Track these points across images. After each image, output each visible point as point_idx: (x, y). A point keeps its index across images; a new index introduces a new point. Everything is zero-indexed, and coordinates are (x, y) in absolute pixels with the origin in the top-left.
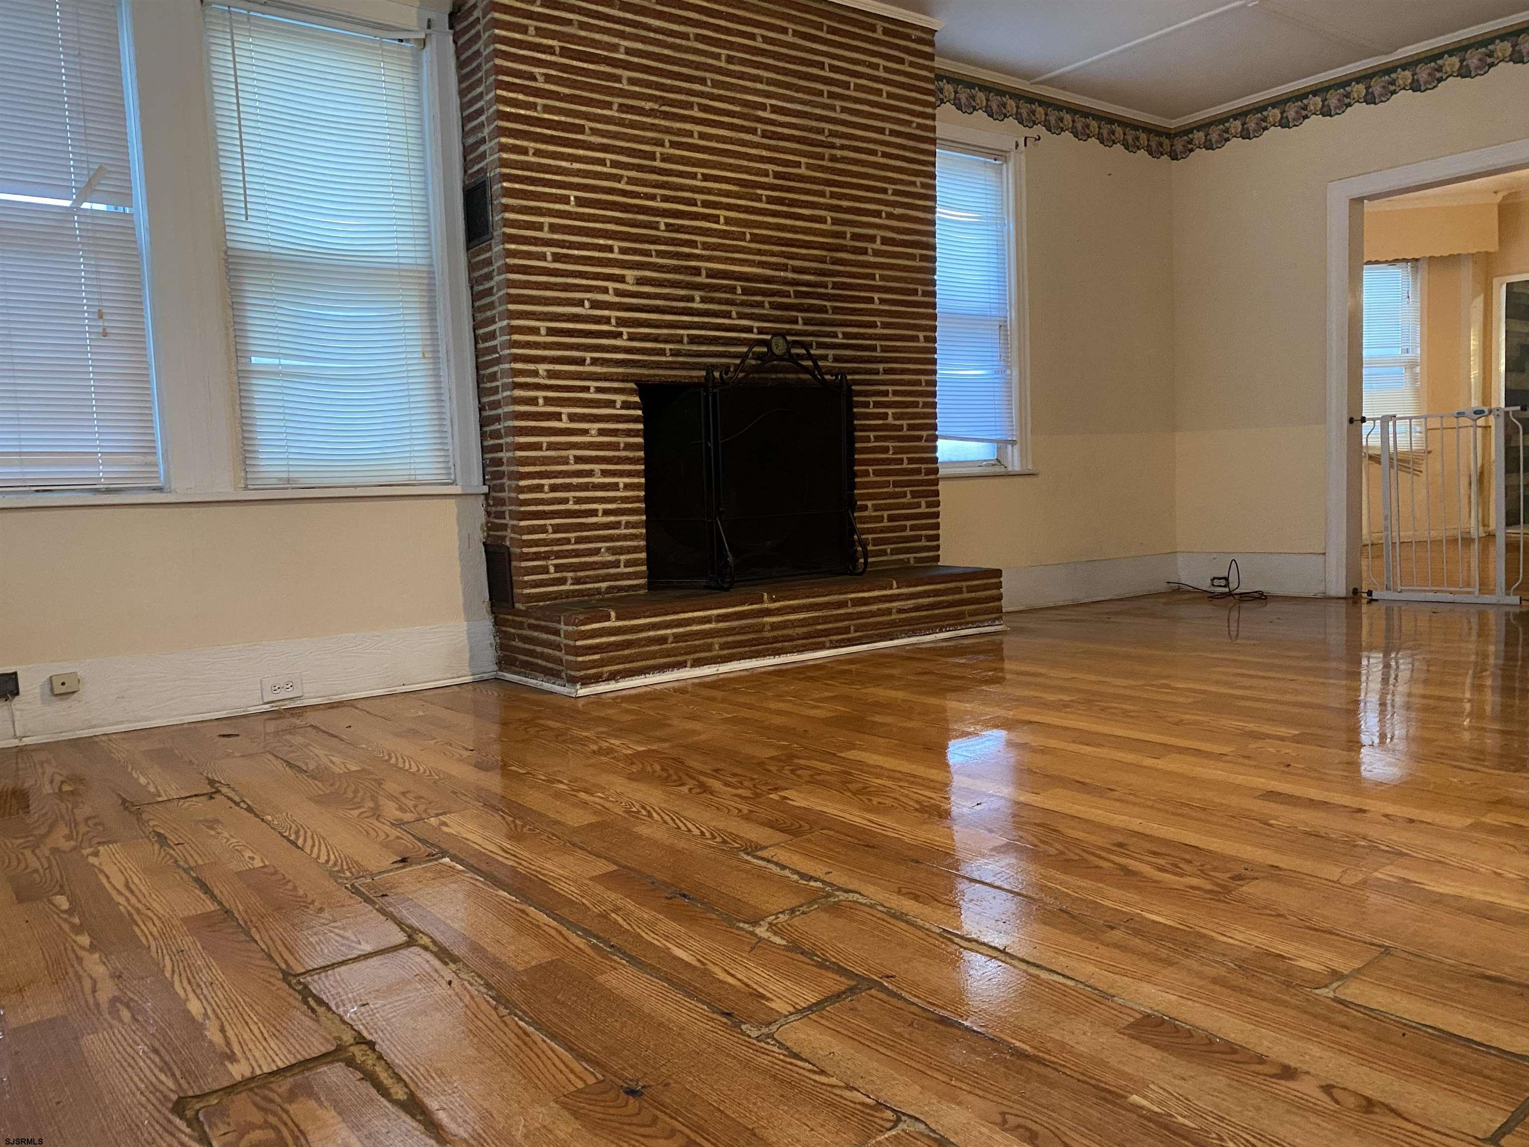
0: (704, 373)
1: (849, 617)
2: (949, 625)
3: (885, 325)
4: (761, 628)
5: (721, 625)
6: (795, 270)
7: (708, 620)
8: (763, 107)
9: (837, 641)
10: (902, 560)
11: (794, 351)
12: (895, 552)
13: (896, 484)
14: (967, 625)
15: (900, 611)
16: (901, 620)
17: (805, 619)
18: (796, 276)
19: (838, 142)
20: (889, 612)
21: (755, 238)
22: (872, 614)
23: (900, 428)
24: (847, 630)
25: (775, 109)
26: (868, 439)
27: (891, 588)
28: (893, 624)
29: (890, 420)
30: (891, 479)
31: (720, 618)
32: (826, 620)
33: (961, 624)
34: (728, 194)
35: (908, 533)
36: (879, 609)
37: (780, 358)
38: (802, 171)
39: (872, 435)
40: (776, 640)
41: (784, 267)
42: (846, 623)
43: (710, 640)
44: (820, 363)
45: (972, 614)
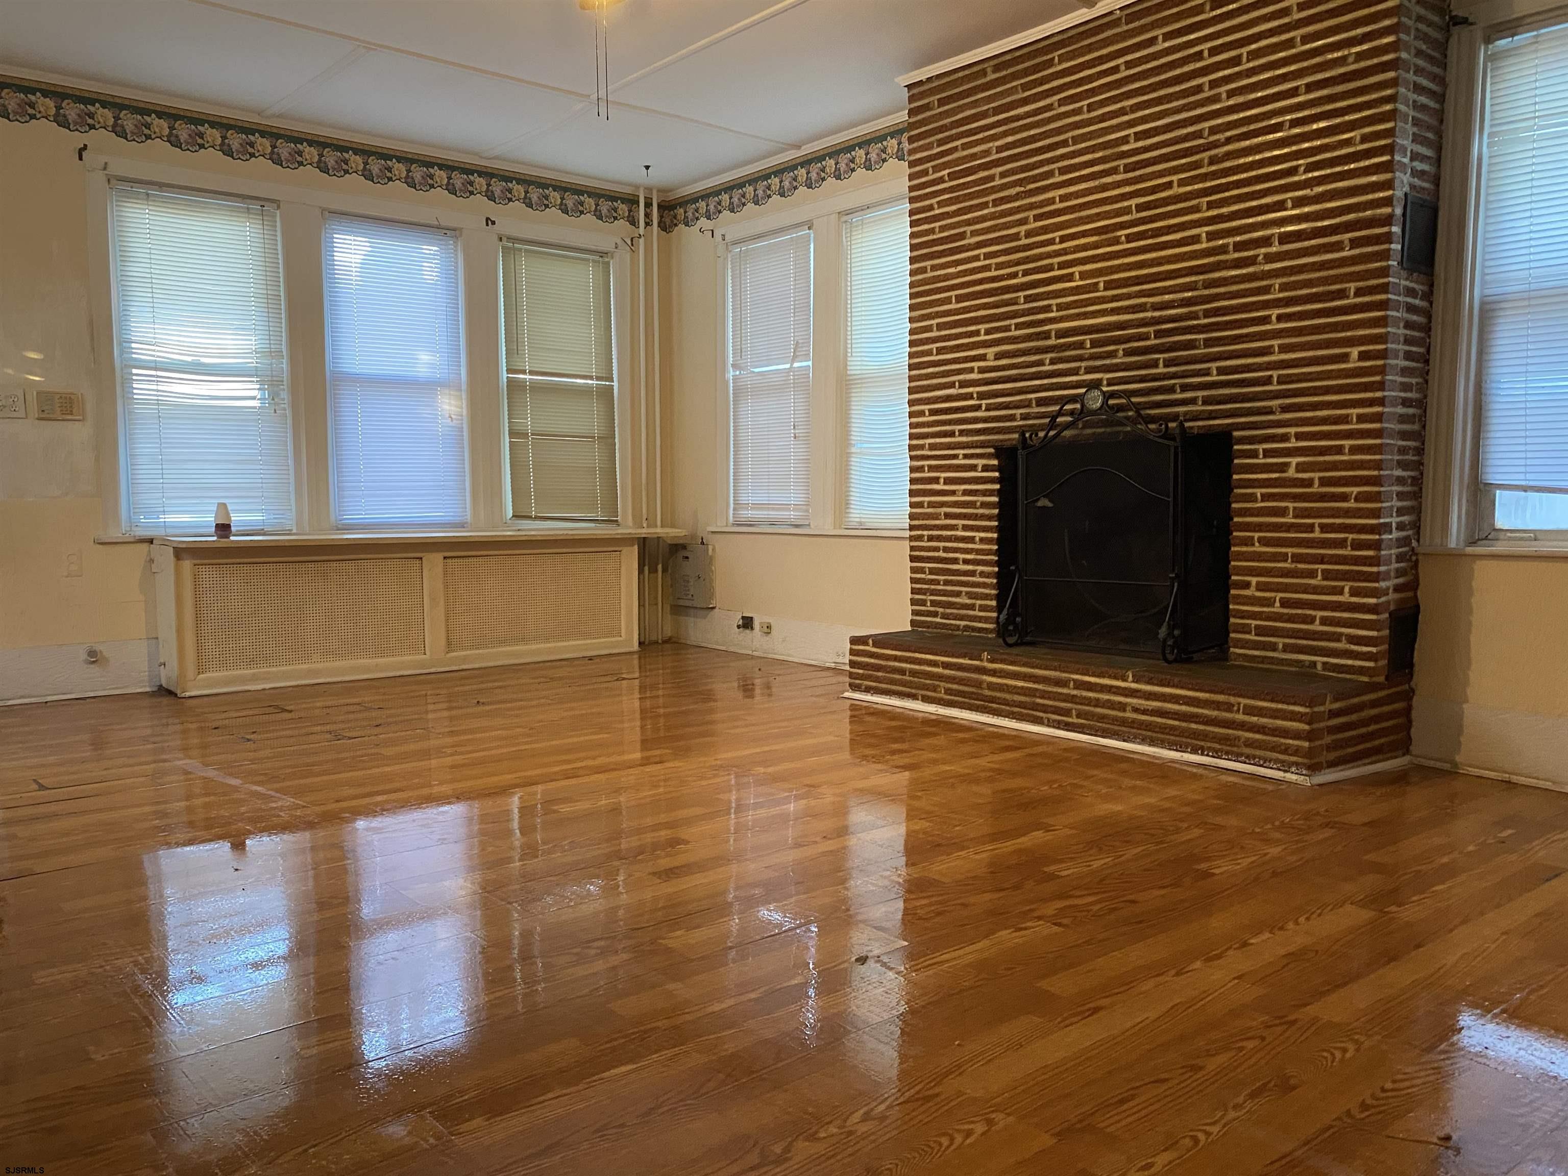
1: (1072, 699)
2: (1209, 749)
3: (1284, 349)
4: (979, 684)
5: (947, 672)
6: (1156, 307)
7: (934, 664)
8: (1125, 140)
9: (1054, 721)
10: (1301, 661)
12: (1287, 648)
13: (1297, 558)
14: (1237, 757)
15: (1136, 710)
16: (1134, 721)
17: (1022, 687)
18: (1157, 314)
19: (1221, 137)
20: (1122, 707)
21: (1109, 286)
22: (1097, 703)
23: (1309, 483)
24: (1067, 713)
25: (1139, 136)
26: (1252, 498)
27: (1126, 680)
28: (1124, 722)
29: (1291, 473)
30: (1290, 551)
31: (946, 666)
32: (1044, 695)
33: (1227, 753)
34: (1085, 248)
35: (1317, 627)
36: (1109, 701)
37: (1094, 412)
39: (1258, 492)
40: (993, 700)
41: (1141, 308)
42: (1069, 705)
43: (937, 683)
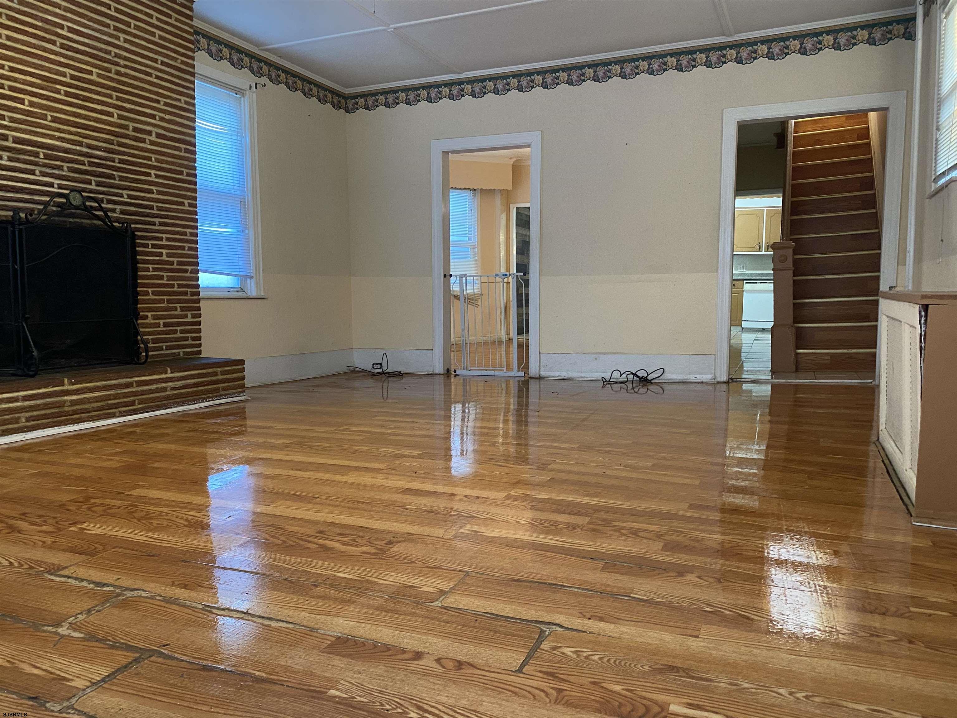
0: (11, 213)
1: (135, 394)
2: (208, 397)
3: (159, 193)
4: (62, 404)
5: (26, 403)
6: (89, 146)
7: (16, 400)
8: (62, 27)
9: (125, 411)
10: (174, 353)
11: (88, 203)
12: (168, 348)
13: (169, 301)
14: (221, 397)
15: (173, 389)
16: (173, 395)
17: (98, 397)
18: (89, 151)
19: (122, 62)
20: (165, 389)
21: (55, 120)
22: (152, 391)
23: (172, 263)
24: (133, 403)
25: (71, 30)
26: (147, 270)
27: (166, 373)
28: (167, 398)
29: (164, 257)
30: (165, 298)
31: (25, 398)
32: (115, 397)
33: (216, 396)
34: (32, 84)
35: (179, 335)
36: (157, 388)
37: (76, 208)
38: (94, 78)
39: (151, 266)
40: (75, 412)
41: (80, 144)
42: (132, 398)
43: (16, 415)
44: (109, 214)
45: (224, 389)
